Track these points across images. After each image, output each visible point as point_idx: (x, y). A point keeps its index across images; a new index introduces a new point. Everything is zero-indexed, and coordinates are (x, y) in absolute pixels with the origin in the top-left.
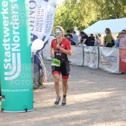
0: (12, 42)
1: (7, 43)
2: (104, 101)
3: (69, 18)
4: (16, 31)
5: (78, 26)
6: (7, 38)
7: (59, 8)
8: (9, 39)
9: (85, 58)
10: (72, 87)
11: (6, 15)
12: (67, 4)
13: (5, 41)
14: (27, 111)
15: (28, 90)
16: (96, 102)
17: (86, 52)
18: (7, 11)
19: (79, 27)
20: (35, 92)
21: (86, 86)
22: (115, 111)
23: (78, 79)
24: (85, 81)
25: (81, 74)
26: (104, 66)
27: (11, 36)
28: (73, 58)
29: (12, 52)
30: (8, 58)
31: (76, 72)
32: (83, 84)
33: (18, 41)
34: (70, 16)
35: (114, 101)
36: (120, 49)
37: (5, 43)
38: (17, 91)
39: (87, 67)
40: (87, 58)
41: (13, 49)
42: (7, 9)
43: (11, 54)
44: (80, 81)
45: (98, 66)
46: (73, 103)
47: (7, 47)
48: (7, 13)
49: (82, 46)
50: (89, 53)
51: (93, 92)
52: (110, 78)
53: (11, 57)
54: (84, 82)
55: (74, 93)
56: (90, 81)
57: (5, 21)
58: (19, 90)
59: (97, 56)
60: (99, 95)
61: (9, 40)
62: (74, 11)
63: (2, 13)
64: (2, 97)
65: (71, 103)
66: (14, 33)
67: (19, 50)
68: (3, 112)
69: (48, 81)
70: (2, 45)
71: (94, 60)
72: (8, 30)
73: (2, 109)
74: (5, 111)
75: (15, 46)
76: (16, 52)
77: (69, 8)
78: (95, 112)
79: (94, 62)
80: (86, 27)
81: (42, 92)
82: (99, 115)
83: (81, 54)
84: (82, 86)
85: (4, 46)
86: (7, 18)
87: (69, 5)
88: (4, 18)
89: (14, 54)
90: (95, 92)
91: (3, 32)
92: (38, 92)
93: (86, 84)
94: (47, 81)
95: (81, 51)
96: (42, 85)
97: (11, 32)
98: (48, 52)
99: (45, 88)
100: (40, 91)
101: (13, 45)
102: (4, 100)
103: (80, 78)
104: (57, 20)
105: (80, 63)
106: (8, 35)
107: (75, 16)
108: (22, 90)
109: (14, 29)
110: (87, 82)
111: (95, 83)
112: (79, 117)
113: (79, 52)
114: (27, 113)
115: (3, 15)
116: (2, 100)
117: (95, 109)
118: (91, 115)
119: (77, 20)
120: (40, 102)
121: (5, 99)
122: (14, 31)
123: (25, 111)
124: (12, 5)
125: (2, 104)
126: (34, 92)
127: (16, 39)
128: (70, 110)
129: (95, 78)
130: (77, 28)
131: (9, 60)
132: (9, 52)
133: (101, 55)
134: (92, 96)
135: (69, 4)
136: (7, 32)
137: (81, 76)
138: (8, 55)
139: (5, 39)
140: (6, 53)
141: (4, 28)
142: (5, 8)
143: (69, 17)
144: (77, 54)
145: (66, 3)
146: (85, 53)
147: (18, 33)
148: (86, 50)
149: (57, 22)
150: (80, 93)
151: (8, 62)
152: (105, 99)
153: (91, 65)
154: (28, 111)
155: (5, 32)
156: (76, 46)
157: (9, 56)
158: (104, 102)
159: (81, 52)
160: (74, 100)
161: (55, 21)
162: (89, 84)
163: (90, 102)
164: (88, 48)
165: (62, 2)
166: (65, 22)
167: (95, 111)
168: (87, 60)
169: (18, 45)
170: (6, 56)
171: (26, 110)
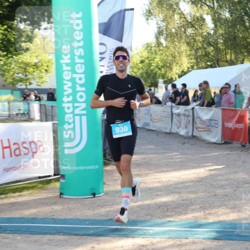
0: (75, 101)
1: (68, 102)
2: (202, 181)
3: (152, 68)
4: (81, 86)
5: (163, 78)
6: (68, 96)
7: (138, 53)
8: (71, 97)
9: (173, 122)
10: (157, 162)
11: (67, 65)
12: (149, 48)
13: (65, 99)
14: (94, 196)
15: (97, 167)
16: (191, 184)
17: (176, 114)
18: (69, 59)
19: (165, 79)
20: (106, 170)
21: (176, 162)
22: (217, 195)
23: (165, 151)
24: (175, 154)
25: (169, 145)
26: (200, 133)
27: (75, 93)
28: (157, 122)
29: (75, 115)
30: (69, 124)
31: (161, 141)
32: (172, 159)
33: (83, 99)
34: (153, 64)
35: (215, 181)
36: (223, 109)
37: (66, 102)
38: (82, 168)
39: (176, 135)
40: (177, 122)
41: (77, 111)
42: (69, 56)
43: (74, 117)
44: (168, 155)
45: (193, 133)
46: (159, 185)
47: (68, 108)
48: (69, 61)
51: (185, 169)
52: (209, 149)
53: (74, 122)
55: (160, 170)
56: (182, 154)
57: (66, 73)
58: (84, 167)
59: (191, 118)
60: (194, 173)
61: (70, 99)
62: (158, 58)
63: (62, 61)
64: (61, 177)
65: (156, 185)
66: (79, 89)
67: (85, 112)
68: (62, 197)
70: (61, 105)
71: (186, 124)
72: (70, 84)
73: (61, 194)
74: (64, 196)
75: (79, 107)
76: (80, 115)
77: (152, 53)
78: (189, 197)
80: (174, 79)
82: (195, 201)
83: (168, 116)
84: (170, 161)
85: (64, 107)
86: (69, 68)
87: (151, 50)
88: (65, 68)
89: (77, 118)
90: (188, 169)
91: (63, 88)
93: (176, 158)
97: (73, 87)
101: (76, 105)
102: (63, 181)
103: (168, 150)
104: (135, 70)
106: (70, 91)
107: (161, 64)
108: (89, 167)
109: (78, 84)
111: (188, 156)
112: (167, 204)
113: (165, 114)
114: (94, 198)
115: (64, 65)
116: (61, 180)
117: (188, 193)
118: (184, 202)
119: (163, 69)
120: (113, 184)
121: (64, 179)
122: (78, 86)
123: (92, 196)
124: (76, 50)
125: (60, 185)
126: (104, 169)
127: (81, 97)
128: (155, 194)
129: (188, 149)
130: (163, 80)
131: (72, 126)
132: (71, 115)
133: (197, 118)
134: (185, 175)
135: (151, 47)
136: (68, 88)
137: (169, 146)
138: (70, 118)
139: (65, 97)
140: (67, 116)
141: (65, 82)
142: (66, 55)
143: (152, 66)
144: (162, 117)
145: (147, 47)
146: (174, 116)
147: (84, 89)
148: (176, 111)
149: (135, 73)
150: (168, 171)
151: (69, 129)
152: (202, 179)
153: (183, 132)
154: (96, 196)
155: (65, 88)
156: (162, 106)
157: (71, 121)
158: (201, 183)
159: (168, 113)
160: (160, 180)
161: (133, 71)
162: (180, 158)
163: (182, 183)
164: (178, 108)
165: (142, 45)
166: (147, 73)
167: (188, 195)
168: (176, 124)
169: (84, 106)
170: (66, 121)
171: (94, 194)
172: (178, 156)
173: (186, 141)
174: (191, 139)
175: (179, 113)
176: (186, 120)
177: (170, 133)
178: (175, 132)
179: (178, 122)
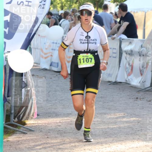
20: (8, 141)
21: (120, 128)
23: (103, 111)
24: (121, 115)
25: (112, 101)
31: (101, 96)
32: (115, 123)
39: (126, 85)
44: (109, 117)
49: (119, 38)
50: (133, 53)
54: (117, 118)
56: (132, 115)
69: (38, 115)
71: (141, 68)
79: (142, 75)
81: (23, 140)
92: (15, 139)
93: (121, 121)
94: (36, 116)
95: (115, 49)
96: (24, 124)
98: (42, 51)
99: (31, 130)
100: (20, 139)
103: (109, 109)
105: (111, 76)
110: (123, 117)
111: (140, 119)
153: (136, 81)
162: (127, 122)
172: (125, 120)
173: (140, 95)
174: (147, 93)
175: (132, 51)
176: (142, 62)
177: (116, 83)
178: (123, 81)
179: (129, 64)
